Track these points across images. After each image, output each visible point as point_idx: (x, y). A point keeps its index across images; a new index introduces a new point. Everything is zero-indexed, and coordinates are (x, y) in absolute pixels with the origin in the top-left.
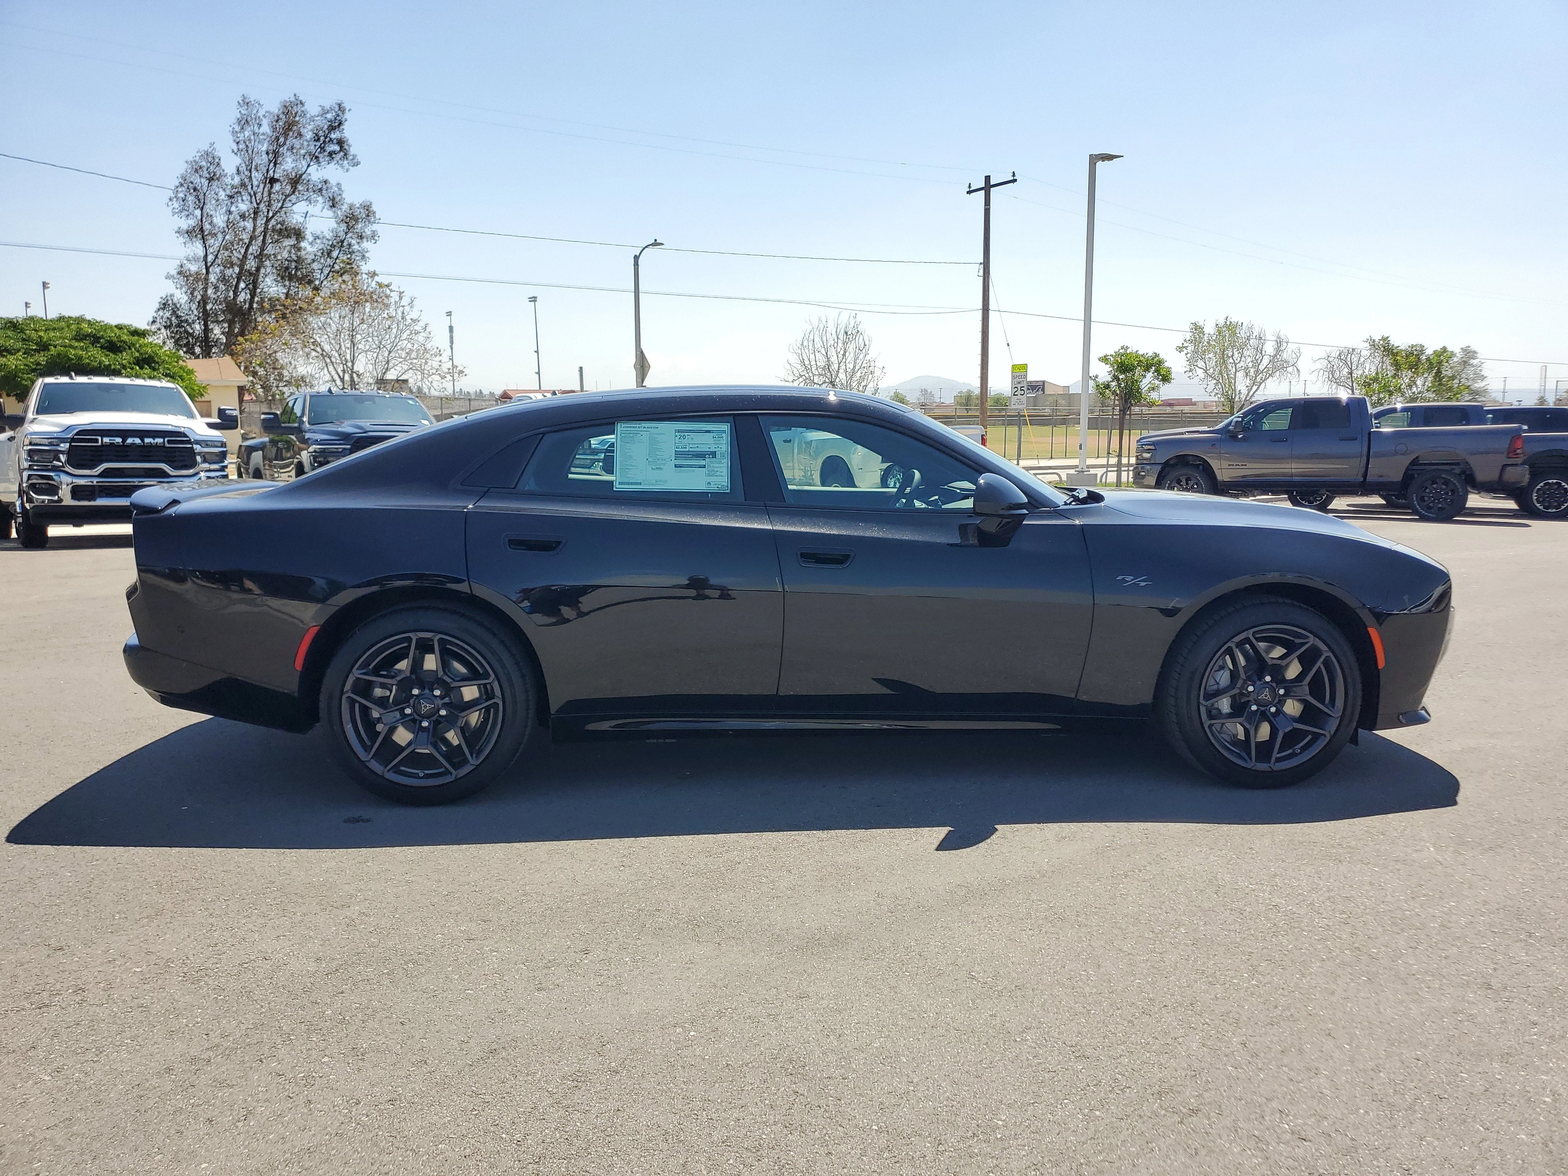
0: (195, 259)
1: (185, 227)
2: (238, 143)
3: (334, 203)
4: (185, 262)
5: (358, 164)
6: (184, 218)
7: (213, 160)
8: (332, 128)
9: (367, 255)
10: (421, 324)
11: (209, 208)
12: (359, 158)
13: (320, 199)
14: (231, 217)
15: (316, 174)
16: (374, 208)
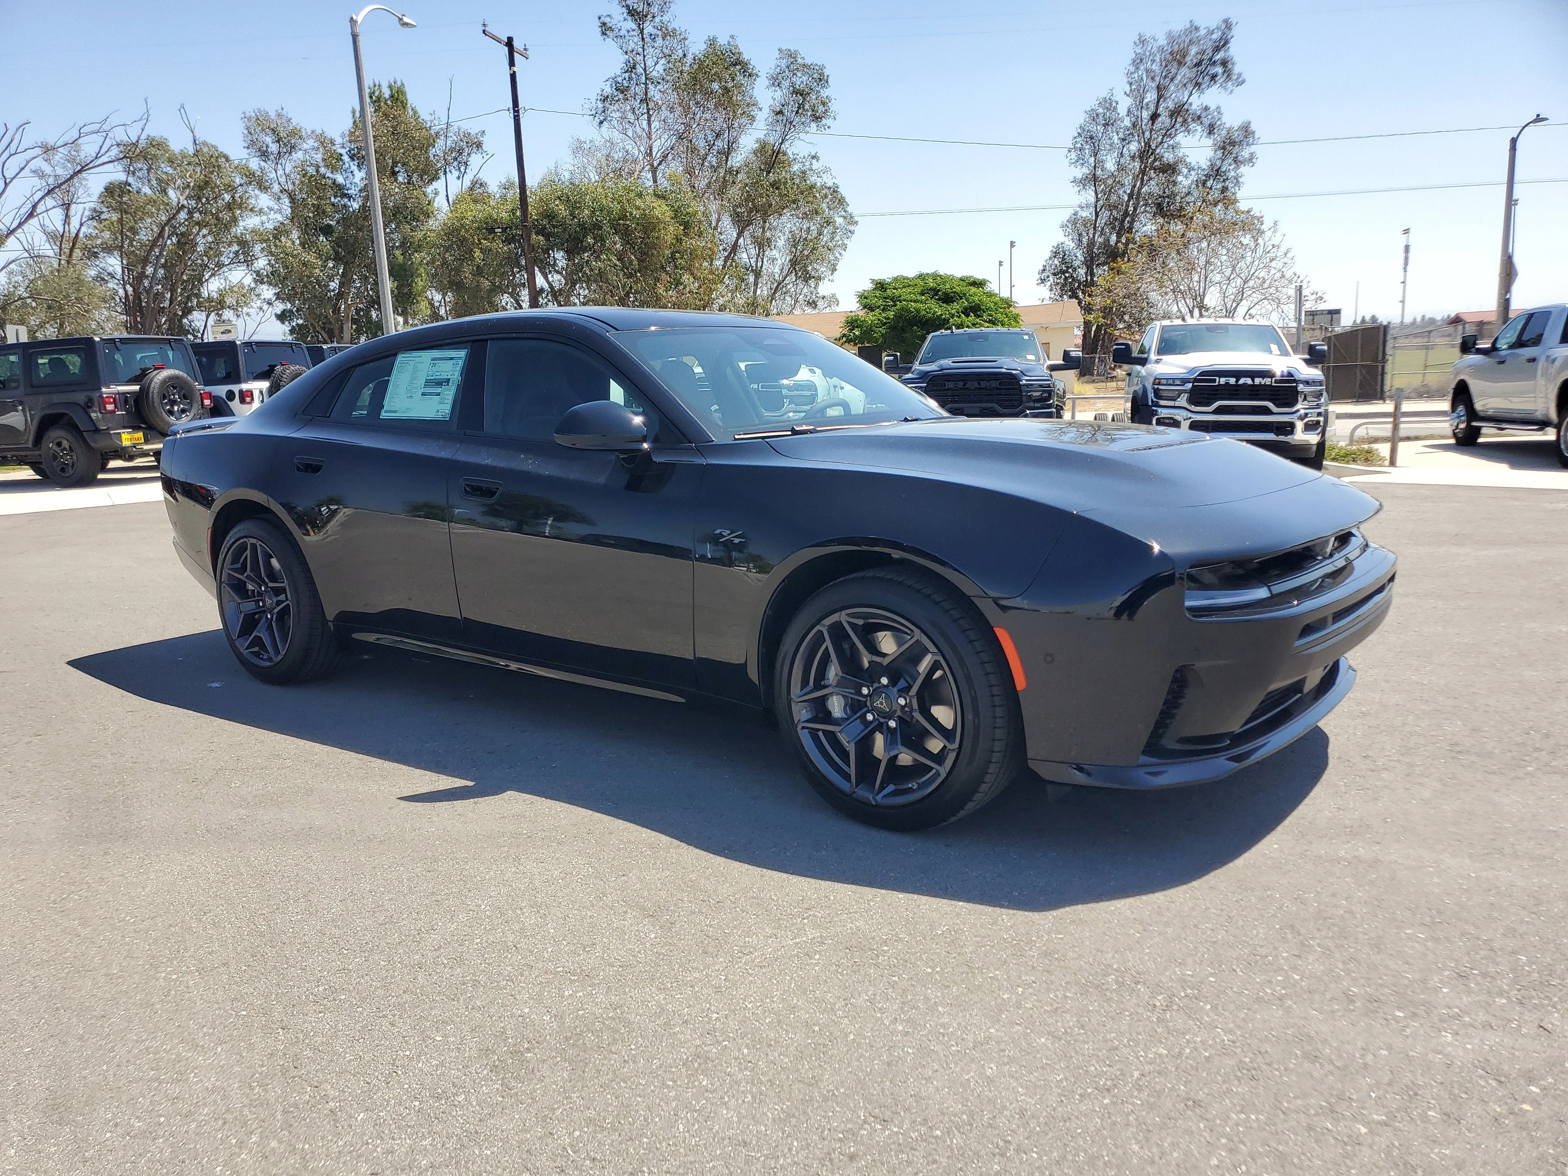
0: (1088, 206)
1: (1079, 176)
2: (1131, 84)
3: (1211, 130)
4: (1078, 209)
5: (1243, 82)
6: (1079, 167)
7: (1109, 104)
8: (1217, 49)
9: (1241, 180)
10: (1283, 249)
11: (1102, 155)
12: (1244, 76)
13: (1199, 128)
14: (1122, 161)
15: (1196, 102)
16: (1253, 127)
